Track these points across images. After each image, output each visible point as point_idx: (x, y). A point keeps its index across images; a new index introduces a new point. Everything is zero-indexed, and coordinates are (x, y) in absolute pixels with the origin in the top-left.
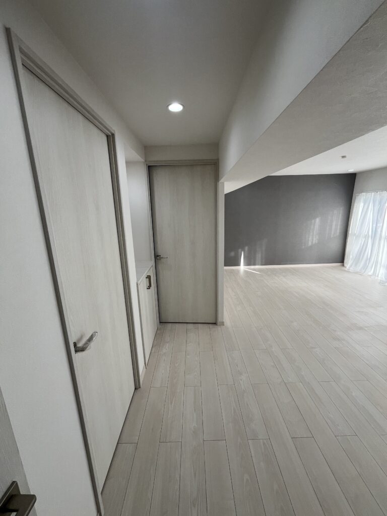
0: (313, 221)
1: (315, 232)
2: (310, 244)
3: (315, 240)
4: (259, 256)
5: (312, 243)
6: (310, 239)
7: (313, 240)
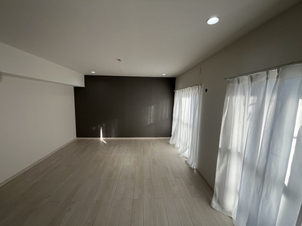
0: (150, 108)
1: (151, 115)
2: (149, 123)
3: (152, 121)
4: (113, 131)
5: (150, 122)
6: (149, 119)
7: (150, 120)
